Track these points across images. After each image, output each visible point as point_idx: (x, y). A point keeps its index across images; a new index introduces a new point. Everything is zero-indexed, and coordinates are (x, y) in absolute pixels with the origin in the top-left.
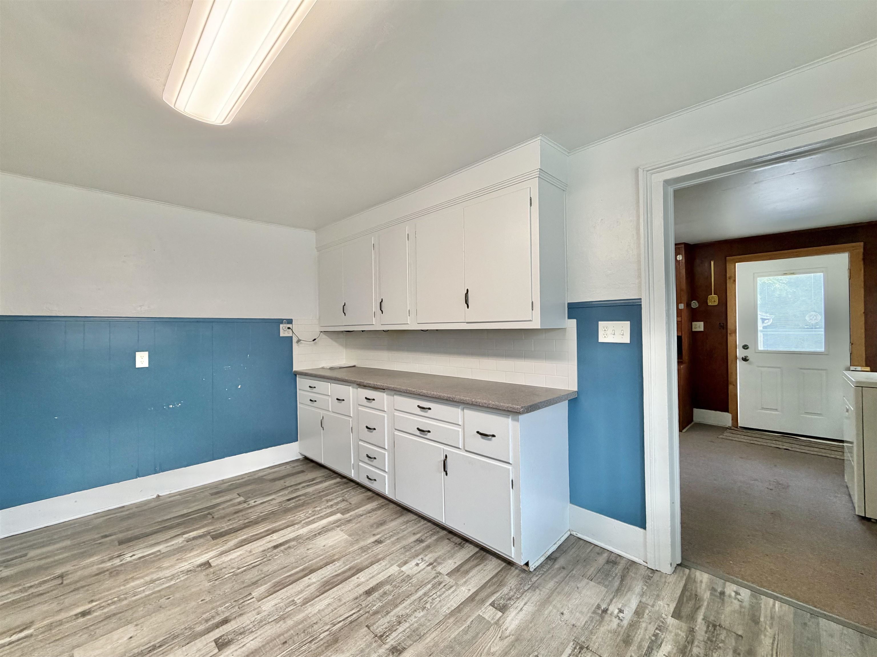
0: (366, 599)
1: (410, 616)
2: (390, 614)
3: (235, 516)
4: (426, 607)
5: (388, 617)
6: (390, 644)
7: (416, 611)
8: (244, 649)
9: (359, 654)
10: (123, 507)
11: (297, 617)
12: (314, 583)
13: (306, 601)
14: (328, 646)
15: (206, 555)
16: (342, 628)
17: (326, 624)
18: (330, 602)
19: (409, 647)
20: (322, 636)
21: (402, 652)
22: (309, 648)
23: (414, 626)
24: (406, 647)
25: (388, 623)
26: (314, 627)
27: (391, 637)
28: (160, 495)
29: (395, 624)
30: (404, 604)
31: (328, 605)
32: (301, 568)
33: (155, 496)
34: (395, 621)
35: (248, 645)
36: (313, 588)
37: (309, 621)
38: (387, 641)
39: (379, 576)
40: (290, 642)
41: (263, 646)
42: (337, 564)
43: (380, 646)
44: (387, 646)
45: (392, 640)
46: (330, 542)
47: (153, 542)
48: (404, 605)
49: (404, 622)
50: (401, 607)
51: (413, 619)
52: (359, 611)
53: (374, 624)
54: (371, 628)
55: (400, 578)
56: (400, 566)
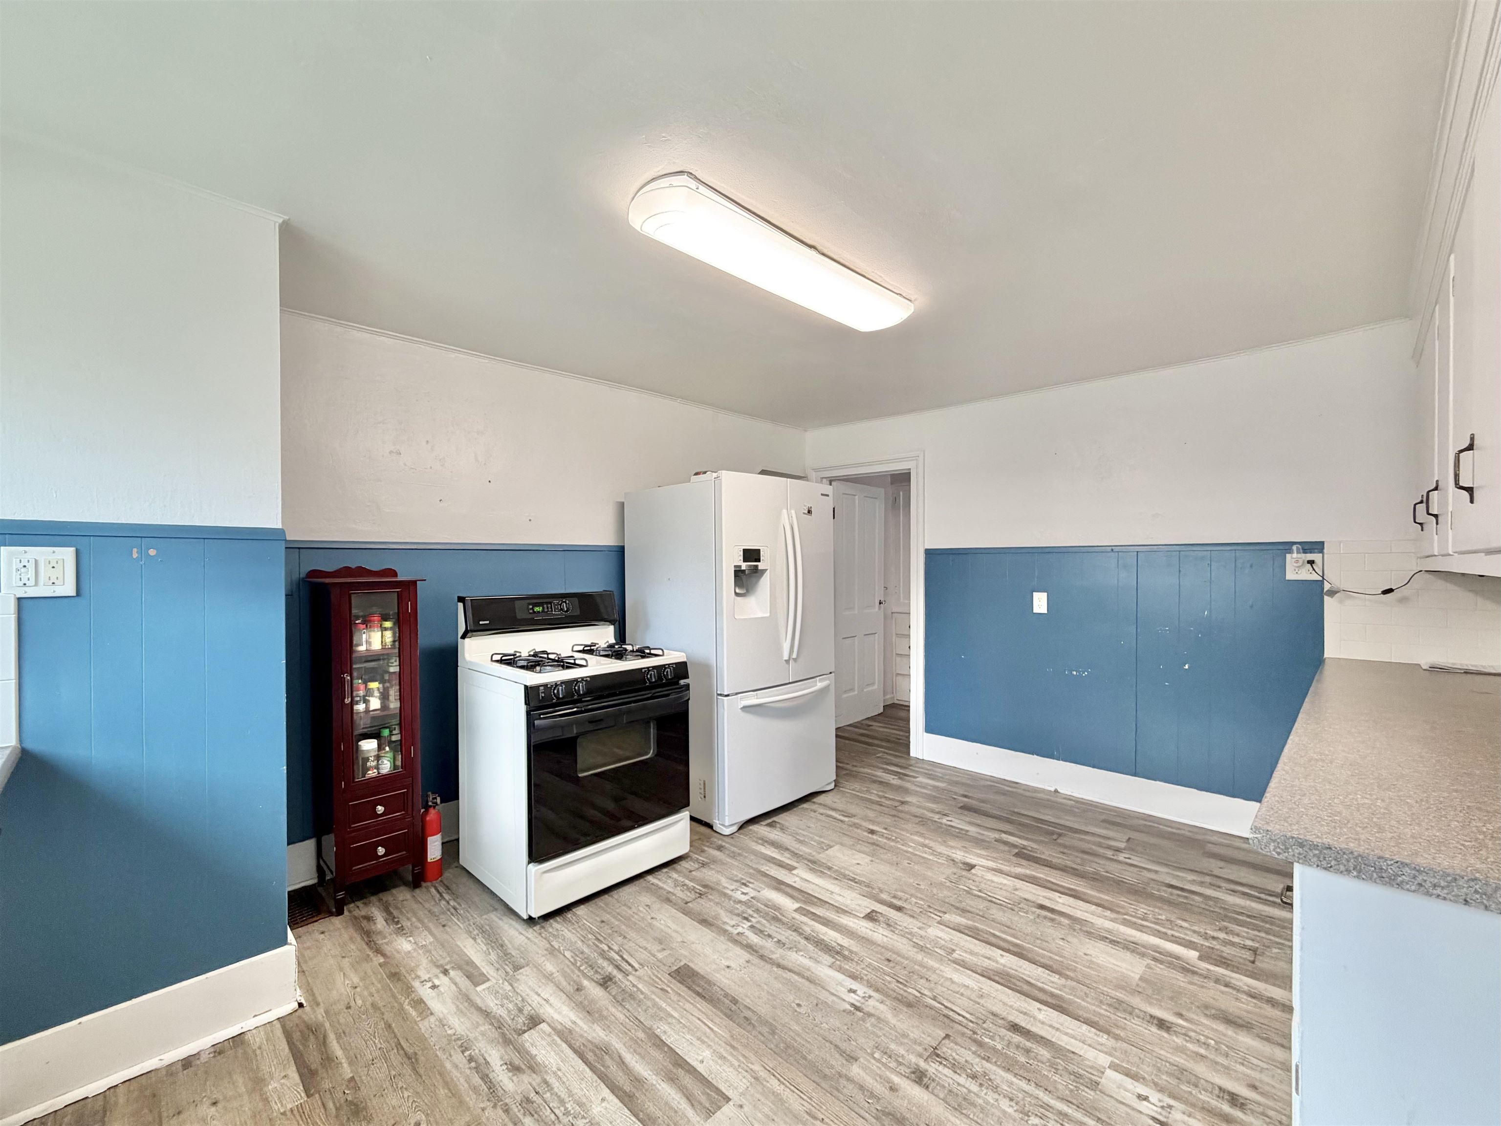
0: (1000, 1027)
1: (995, 1092)
2: (984, 1062)
3: (1080, 855)
4: (1029, 1116)
5: (977, 1060)
6: (927, 1067)
7: (1011, 1100)
8: (871, 933)
9: (899, 1033)
10: (1017, 783)
11: (929, 961)
12: (997, 962)
13: (962, 964)
14: (899, 1000)
15: (984, 861)
16: (931, 1008)
17: (931, 990)
18: (970, 986)
19: (932, 1093)
20: (910, 990)
21: (920, 1085)
22: (889, 982)
23: (978, 1100)
24: (930, 1089)
25: (966, 1061)
26: (922, 980)
27: (941, 1068)
28: (1059, 790)
29: (969, 1071)
30: (1020, 1082)
31: (965, 986)
32: (1018, 942)
33: (1053, 789)
34: (974, 1070)
35: (876, 934)
36: (986, 963)
37: (929, 973)
38: (932, 1064)
39: (1065, 1038)
40: (892, 964)
41: (879, 945)
42: (1055, 978)
43: (920, 1056)
44: (922, 1064)
45: (936, 1070)
46: (1101, 959)
47: (979, 822)
48: (1014, 1080)
49: (978, 1084)
50: (1010, 1077)
51: (991, 1097)
52: (971, 1021)
53: (956, 1044)
54: (946, 1041)
55: (1080, 1070)
56: (1114, 1067)
